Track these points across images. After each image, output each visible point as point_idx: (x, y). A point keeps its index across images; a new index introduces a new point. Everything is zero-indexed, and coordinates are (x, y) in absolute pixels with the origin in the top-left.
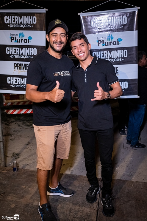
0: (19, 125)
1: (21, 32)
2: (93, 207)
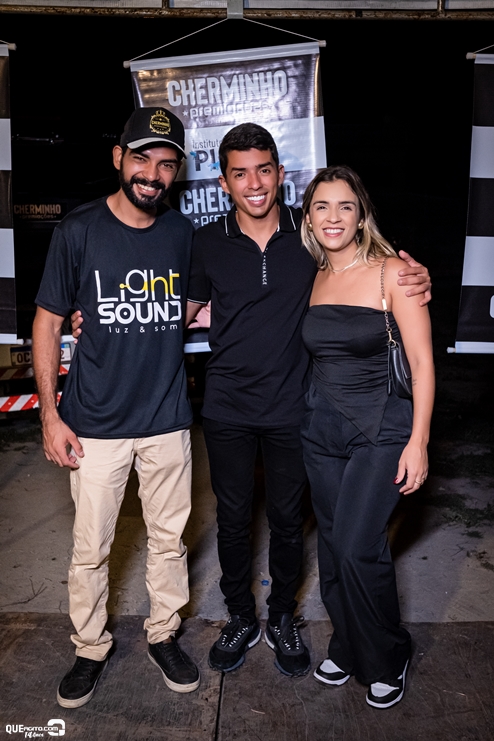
2: (201, 723)
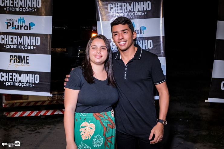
0: (21, 130)
1: (21, 17)
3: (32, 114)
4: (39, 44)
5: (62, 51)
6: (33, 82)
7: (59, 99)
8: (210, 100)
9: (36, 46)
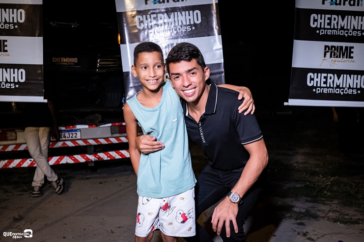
3: (23, 163)
4: (23, 21)
5: (70, 62)
6: (16, 81)
7: (67, 139)
8: (292, 102)
9: (18, 23)
